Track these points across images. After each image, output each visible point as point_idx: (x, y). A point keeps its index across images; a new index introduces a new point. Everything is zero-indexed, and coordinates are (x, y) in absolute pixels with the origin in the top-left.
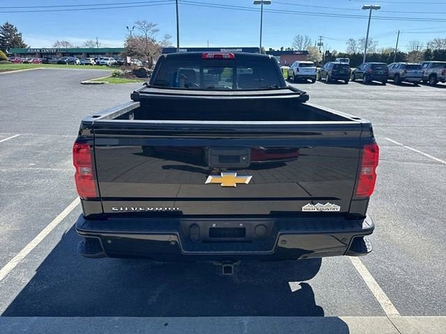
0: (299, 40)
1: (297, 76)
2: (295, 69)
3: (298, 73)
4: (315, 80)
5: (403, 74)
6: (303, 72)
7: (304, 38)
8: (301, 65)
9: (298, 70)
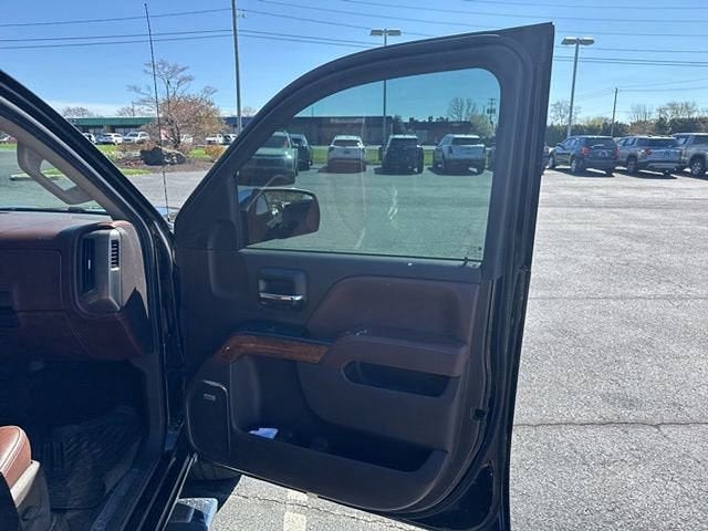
0: (457, 105)
1: (450, 161)
2: (445, 147)
3: (451, 157)
4: (483, 169)
5: (644, 156)
6: (459, 154)
7: (465, 103)
8: (456, 141)
9: (451, 151)
